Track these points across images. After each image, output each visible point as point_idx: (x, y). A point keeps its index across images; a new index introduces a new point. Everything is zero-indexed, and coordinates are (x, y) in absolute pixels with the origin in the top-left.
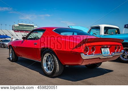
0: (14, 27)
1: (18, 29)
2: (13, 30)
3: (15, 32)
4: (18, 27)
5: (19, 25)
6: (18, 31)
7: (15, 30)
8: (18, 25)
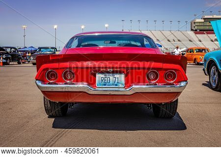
0: (194, 25)
1: (202, 28)
2: (192, 30)
3: (196, 33)
4: (203, 24)
5: (205, 19)
6: (202, 31)
7: (196, 30)
8: (203, 21)
